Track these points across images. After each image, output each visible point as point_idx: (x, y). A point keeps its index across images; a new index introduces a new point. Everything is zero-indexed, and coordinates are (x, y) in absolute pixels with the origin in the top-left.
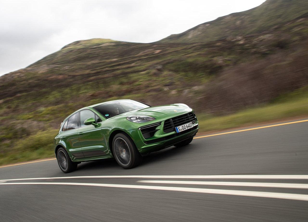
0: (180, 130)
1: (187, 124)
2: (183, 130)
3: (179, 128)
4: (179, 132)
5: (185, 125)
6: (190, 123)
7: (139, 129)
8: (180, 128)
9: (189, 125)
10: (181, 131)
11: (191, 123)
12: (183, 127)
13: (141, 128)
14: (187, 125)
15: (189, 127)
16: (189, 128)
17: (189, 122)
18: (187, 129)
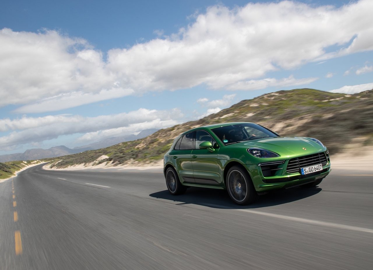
0: (305, 172)
1: (316, 166)
2: (310, 172)
3: (305, 170)
4: (305, 174)
5: (313, 167)
6: (319, 165)
7: (259, 165)
8: (307, 170)
9: (318, 167)
10: (307, 173)
11: (321, 165)
12: (310, 169)
13: (262, 164)
14: (316, 168)
15: (318, 169)
16: (317, 171)
17: (319, 163)
18: (314, 171)
